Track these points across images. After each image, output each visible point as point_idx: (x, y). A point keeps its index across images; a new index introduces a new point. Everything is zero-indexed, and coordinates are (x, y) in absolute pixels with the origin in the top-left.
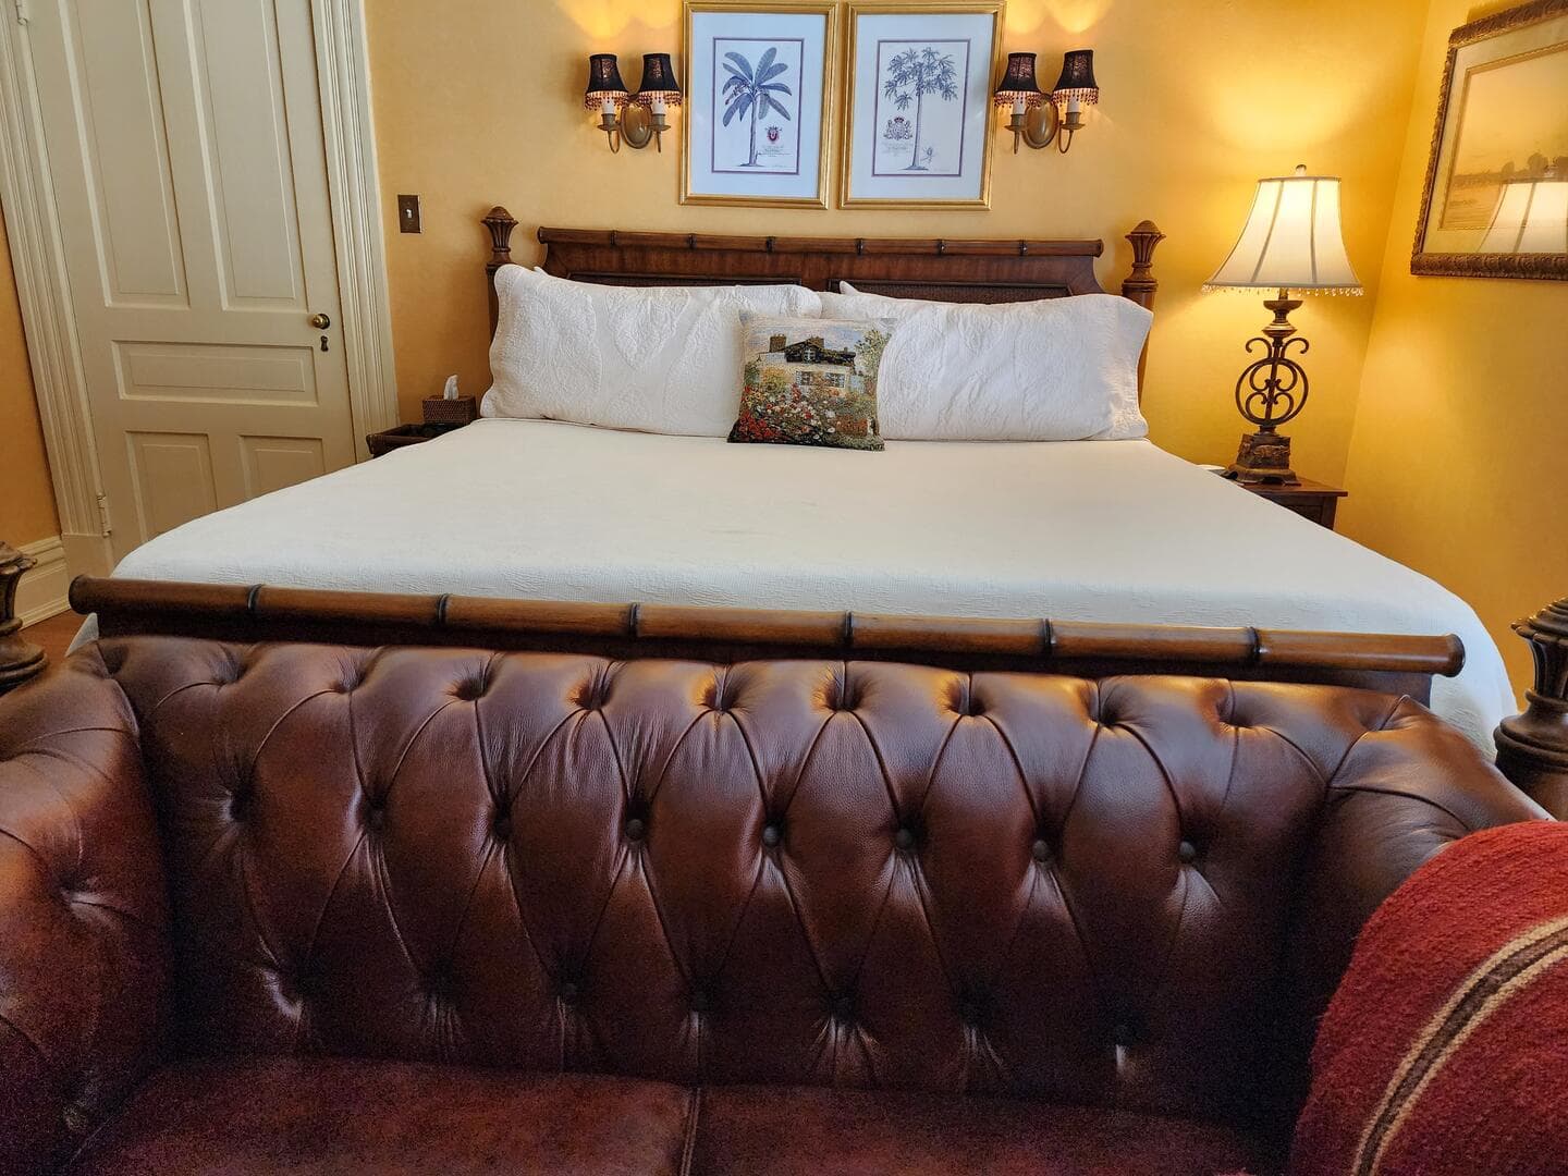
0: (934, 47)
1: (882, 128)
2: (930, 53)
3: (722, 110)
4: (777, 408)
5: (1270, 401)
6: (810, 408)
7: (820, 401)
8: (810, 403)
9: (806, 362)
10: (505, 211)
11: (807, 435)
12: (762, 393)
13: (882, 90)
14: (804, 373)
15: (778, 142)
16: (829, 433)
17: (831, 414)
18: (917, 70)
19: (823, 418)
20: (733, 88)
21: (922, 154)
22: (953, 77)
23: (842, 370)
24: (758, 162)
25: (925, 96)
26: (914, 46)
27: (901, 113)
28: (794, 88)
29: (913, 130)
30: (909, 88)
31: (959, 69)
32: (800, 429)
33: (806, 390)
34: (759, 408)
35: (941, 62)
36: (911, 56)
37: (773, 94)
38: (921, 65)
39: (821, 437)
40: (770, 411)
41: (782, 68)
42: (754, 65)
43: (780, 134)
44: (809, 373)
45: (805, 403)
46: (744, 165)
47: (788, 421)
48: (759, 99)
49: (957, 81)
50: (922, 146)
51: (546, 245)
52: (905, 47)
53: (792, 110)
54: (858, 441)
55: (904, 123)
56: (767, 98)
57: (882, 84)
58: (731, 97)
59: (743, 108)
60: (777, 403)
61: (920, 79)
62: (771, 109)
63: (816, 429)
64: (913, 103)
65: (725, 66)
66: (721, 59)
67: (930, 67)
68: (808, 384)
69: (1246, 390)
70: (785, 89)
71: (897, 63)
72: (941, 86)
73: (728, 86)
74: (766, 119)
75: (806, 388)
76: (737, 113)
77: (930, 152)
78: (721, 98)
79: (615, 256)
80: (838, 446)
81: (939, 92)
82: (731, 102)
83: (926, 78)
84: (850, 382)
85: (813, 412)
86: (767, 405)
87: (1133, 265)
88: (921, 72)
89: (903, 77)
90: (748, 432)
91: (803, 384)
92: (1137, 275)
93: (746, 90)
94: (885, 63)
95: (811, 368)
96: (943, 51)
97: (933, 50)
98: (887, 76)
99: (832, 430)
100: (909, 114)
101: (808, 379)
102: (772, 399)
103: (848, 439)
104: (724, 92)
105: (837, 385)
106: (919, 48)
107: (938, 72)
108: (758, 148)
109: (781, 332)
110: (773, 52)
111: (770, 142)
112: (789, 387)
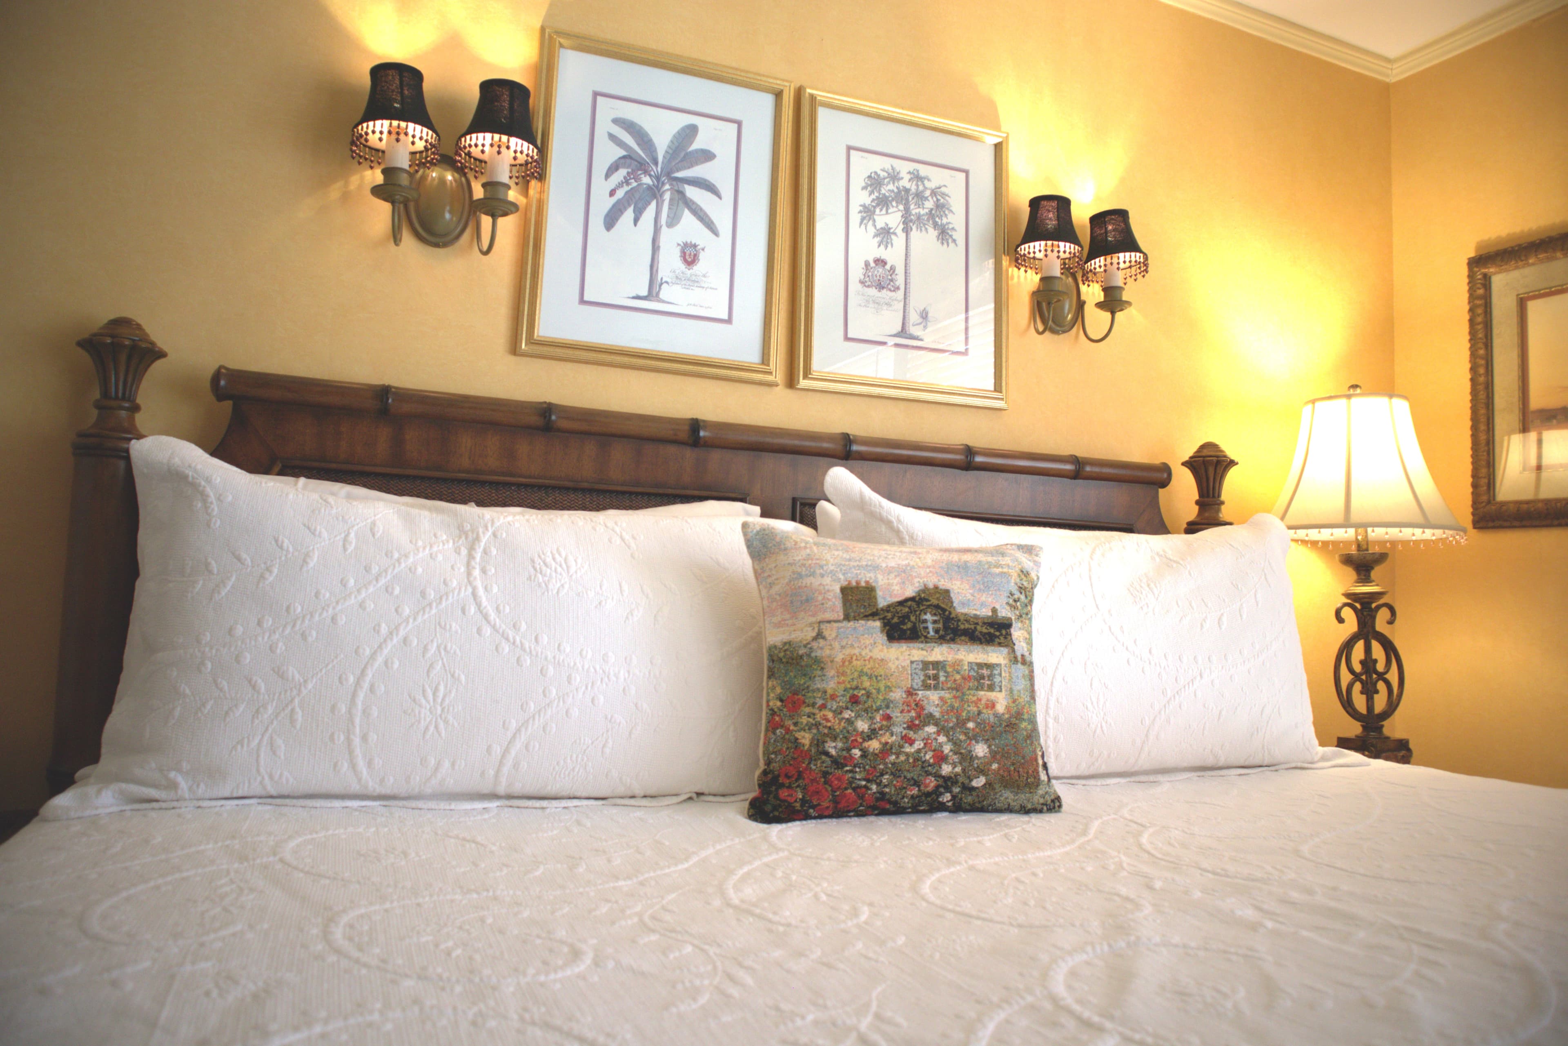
0: (924, 170)
1: (857, 272)
2: (917, 177)
3: (602, 204)
4: (874, 745)
5: (1369, 691)
6: (942, 739)
7: (961, 723)
8: (942, 730)
9: (927, 639)
10: (139, 327)
11: (928, 794)
12: (838, 712)
13: (855, 218)
14: (926, 665)
15: (698, 268)
16: (974, 789)
17: (981, 750)
18: (902, 196)
19: (967, 758)
20: (622, 173)
21: (913, 317)
22: (950, 216)
23: (995, 656)
24: (662, 295)
25: (915, 234)
26: (898, 164)
27: (882, 253)
28: (726, 188)
29: (900, 280)
30: (893, 218)
31: (957, 203)
32: (917, 783)
33: (933, 700)
34: (832, 748)
35: (934, 193)
36: (894, 177)
37: (692, 192)
38: (907, 191)
39: (954, 797)
40: (856, 753)
41: (707, 156)
42: (662, 143)
43: (702, 256)
44: (936, 665)
45: (931, 729)
46: (638, 297)
47: (896, 771)
48: (667, 196)
49: (955, 220)
50: (916, 303)
51: (228, 404)
52: (887, 163)
53: (724, 223)
54: (1022, 798)
55: (888, 267)
56: (682, 199)
57: (855, 209)
58: (620, 185)
59: (640, 205)
60: (872, 734)
61: (907, 209)
62: (687, 217)
63: (948, 782)
64: (899, 241)
65: (612, 137)
66: (604, 125)
67: (920, 196)
68: (936, 688)
69: (1346, 677)
70: (711, 188)
71: (874, 182)
72: (935, 225)
73: (613, 169)
74: (678, 228)
75: (934, 696)
76: (629, 214)
77: (924, 316)
78: (601, 187)
79: (383, 435)
80: (982, 810)
81: (933, 233)
82: (620, 194)
83: (915, 210)
84: (1010, 679)
85: (947, 749)
86: (851, 739)
87: (1197, 503)
88: (907, 200)
89: (883, 202)
90: (803, 801)
91: (927, 687)
92: (1207, 514)
93: (647, 180)
94: (858, 180)
95: (940, 653)
96: (936, 178)
97: (922, 173)
98: (861, 197)
99: (979, 782)
100: (894, 255)
101: (936, 677)
102: (862, 725)
103: (1007, 796)
104: (607, 176)
105: (991, 688)
106: (904, 168)
107: (929, 204)
108: (663, 273)
109: (865, 577)
110: (691, 131)
111: (682, 266)
112: (898, 695)
